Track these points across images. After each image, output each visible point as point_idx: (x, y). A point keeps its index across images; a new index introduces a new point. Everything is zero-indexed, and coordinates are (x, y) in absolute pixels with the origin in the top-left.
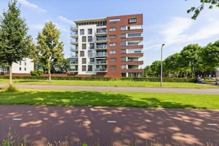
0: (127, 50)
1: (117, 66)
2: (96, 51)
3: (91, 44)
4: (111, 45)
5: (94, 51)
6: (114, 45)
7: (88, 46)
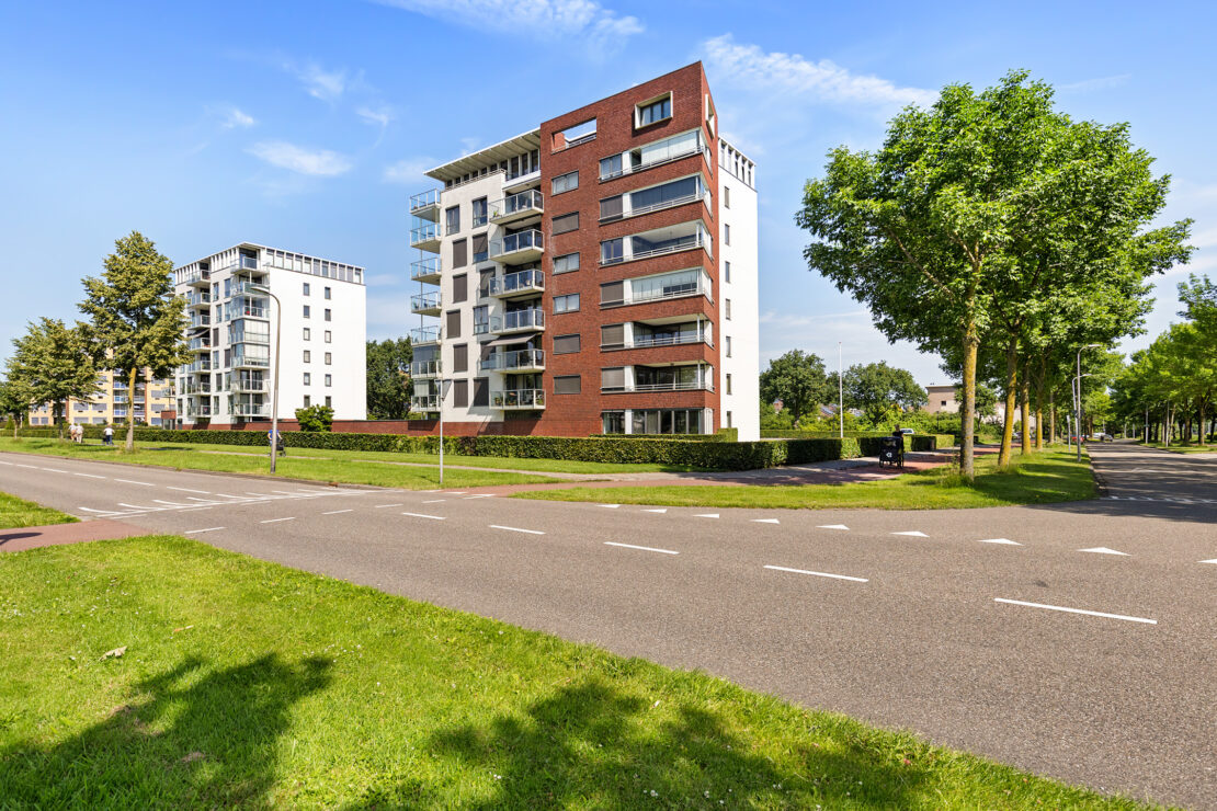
0: (627, 284)
1: (584, 376)
2: (501, 306)
3: (482, 272)
4: (560, 267)
5: (494, 308)
6: (573, 264)
7: (474, 282)
